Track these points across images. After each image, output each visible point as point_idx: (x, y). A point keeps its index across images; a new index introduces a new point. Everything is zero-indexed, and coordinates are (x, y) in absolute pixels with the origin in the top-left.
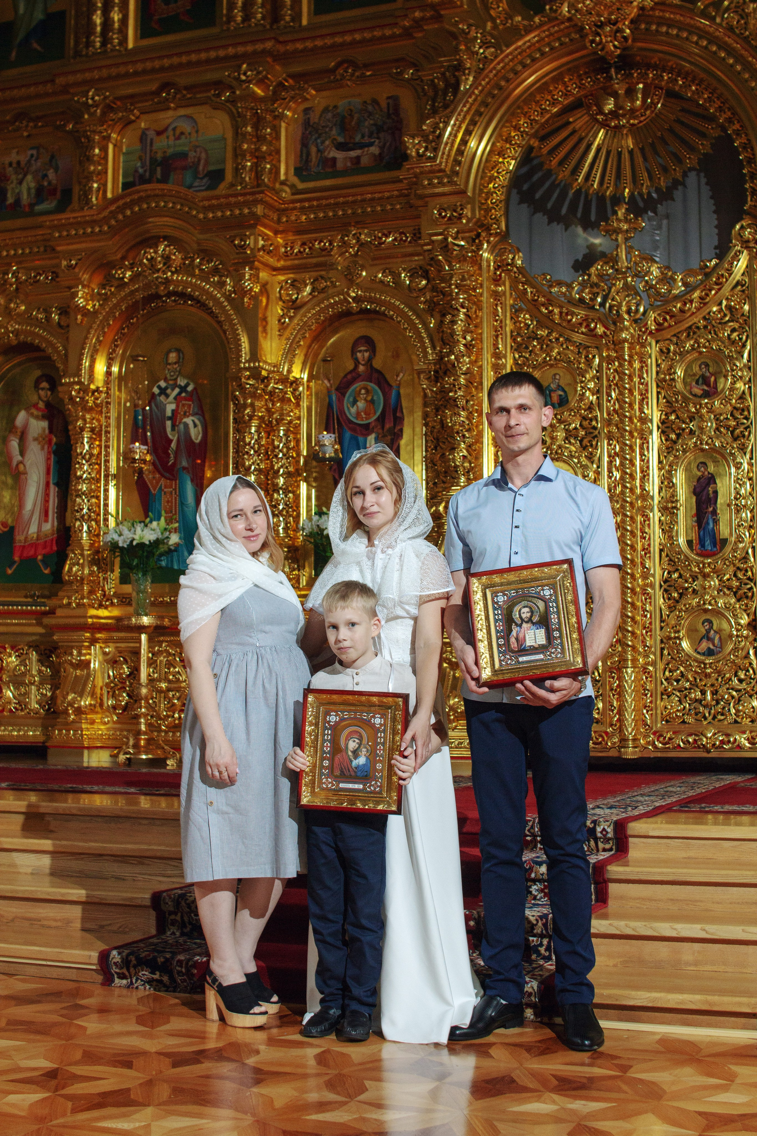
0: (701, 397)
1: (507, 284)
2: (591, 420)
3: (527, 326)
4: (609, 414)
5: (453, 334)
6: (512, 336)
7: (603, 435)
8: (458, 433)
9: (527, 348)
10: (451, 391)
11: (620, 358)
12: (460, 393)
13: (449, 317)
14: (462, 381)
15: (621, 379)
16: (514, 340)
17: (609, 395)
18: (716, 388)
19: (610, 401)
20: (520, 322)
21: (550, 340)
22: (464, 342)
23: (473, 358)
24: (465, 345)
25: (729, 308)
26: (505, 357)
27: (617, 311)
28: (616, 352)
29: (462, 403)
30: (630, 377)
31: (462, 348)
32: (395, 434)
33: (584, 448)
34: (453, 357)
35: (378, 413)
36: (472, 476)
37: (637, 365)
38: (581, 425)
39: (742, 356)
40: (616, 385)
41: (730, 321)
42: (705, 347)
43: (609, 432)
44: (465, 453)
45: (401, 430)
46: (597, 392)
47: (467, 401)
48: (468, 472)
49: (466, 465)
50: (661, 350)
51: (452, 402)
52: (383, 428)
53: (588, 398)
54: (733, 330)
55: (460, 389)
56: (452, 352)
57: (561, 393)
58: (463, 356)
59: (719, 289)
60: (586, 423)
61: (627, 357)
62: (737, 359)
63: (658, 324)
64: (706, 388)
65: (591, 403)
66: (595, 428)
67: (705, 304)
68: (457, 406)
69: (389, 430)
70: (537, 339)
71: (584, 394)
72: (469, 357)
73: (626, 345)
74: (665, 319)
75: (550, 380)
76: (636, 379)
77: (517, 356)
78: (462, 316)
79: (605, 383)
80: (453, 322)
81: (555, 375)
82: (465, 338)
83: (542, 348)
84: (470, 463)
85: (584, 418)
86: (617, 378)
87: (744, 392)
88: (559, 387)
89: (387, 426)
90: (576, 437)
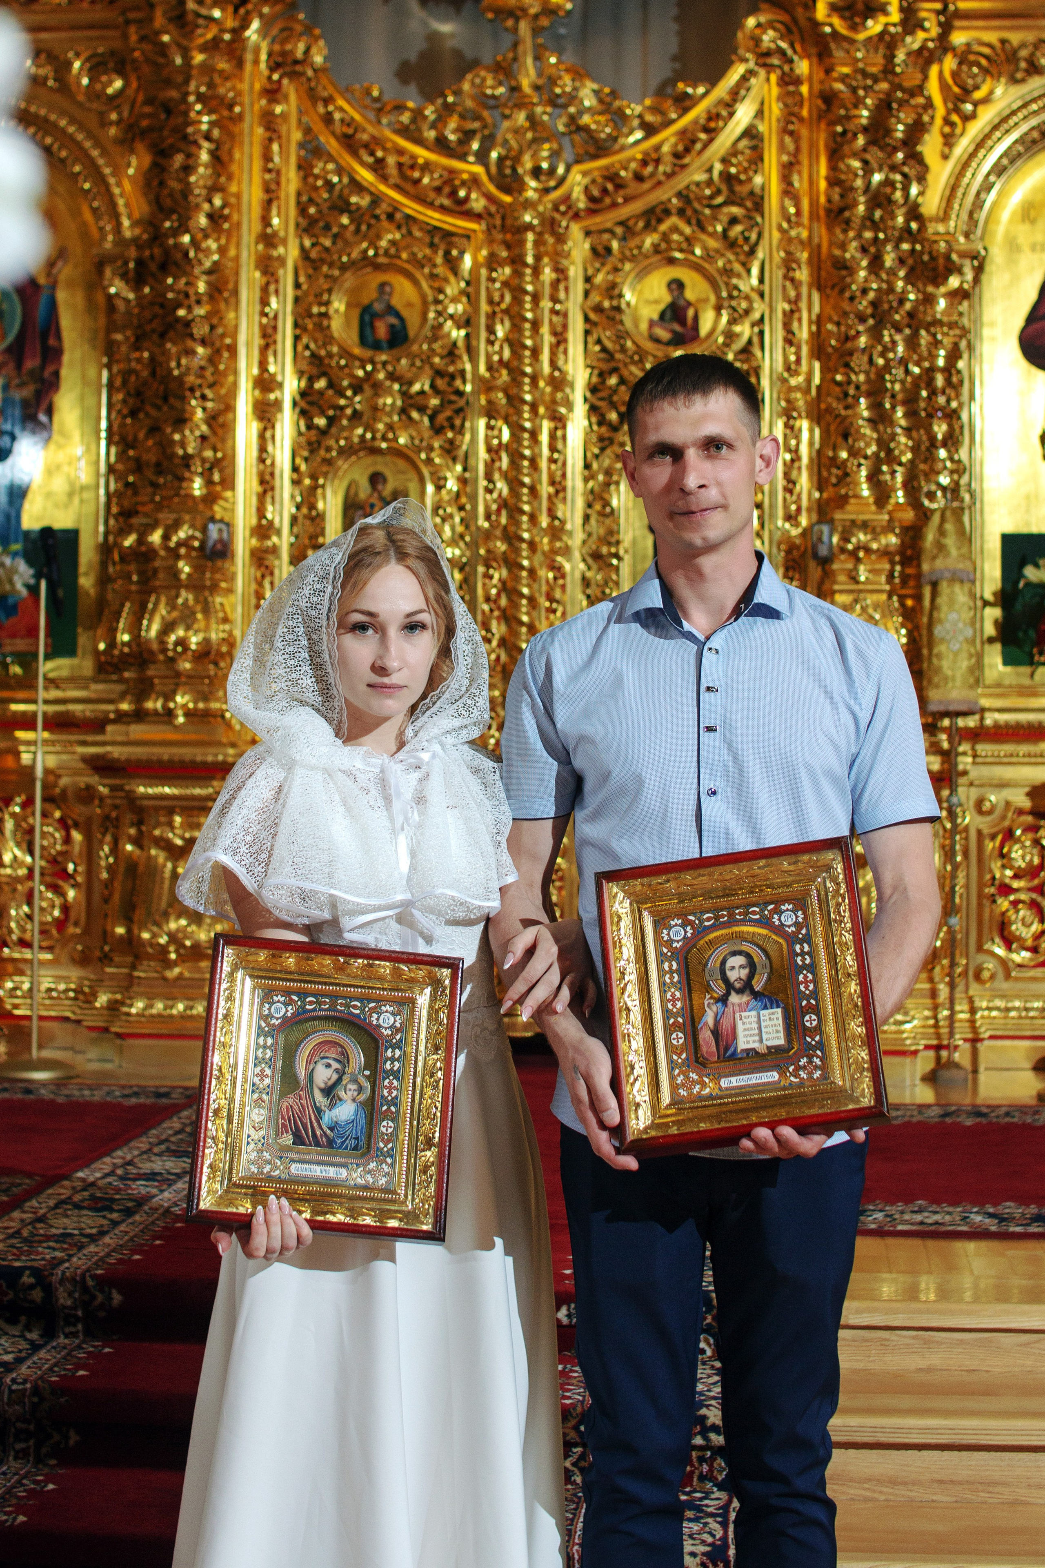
0: (669, 343)
1: (293, 98)
2: (452, 377)
3: (329, 185)
4: (490, 368)
5: (187, 191)
6: (298, 203)
7: (476, 408)
8: (192, 390)
9: (327, 227)
10: (179, 306)
11: (517, 261)
12: (201, 311)
13: (179, 159)
14: (202, 287)
15: (517, 300)
16: (302, 210)
17: (491, 330)
18: (696, 327)
19: (492, 343)
20: (317, 177)
21: (377, 218)
22: (206, 206)
23: (223, 241)
24: (210, 216)
25: (726, 177)
26: (284, 242)
27: (514, 169)
28: (508, 246)
29: (200, 330)
30: (536, 298)
31: (203, 221)
32: (42, 381)
33: (438, 430)
34: (186, 239)
35: (10, 338)
36: (216, 477)
37: (548, 274)
38: (433, 386)
39: (749, 271)
40: (506, 312)
41: (726, 203)
42: (681, 251)
43: (490, 402)
44: (204, 428)
45: (57, 374)
46: (466, 322)
47: (213, 328)
48: (211, 469)
49: (208, 454)
50: (594, 250)
51: (179, 327)
52: (19, 366)
53: (448, 334)
54: (734, 221)
55: (198, 302)
56: (183, 227)
57: (393, 320)
58: (206, 237)
59: (711, 141)
60: (441, 383)
61: (530, 260)
62: (739, 276)
63: (591, 199)
64: (677, 328)
65: (455, 344)
66: (460, 393)
67: (683, 167)
68: (191, 336)
69: (31, 373)
70: (350, 212)
71: (440, 326)
72: (217, 240)
73: (530, 237)
74: (605, 191)
75: (374, 295)
76: (546, 304)
77: (307, 243)
78: (204, 157)
79: (484, 307)
80: (188, 169)
81: (383, 285)
82: (210, 201)
83: (358, 231)
84: (215, 450)
85: (439, 373)
86: (508, 298)
87: (750, 342)
88: (391, 310)
89: (31, 363)
90: (422, 409)
